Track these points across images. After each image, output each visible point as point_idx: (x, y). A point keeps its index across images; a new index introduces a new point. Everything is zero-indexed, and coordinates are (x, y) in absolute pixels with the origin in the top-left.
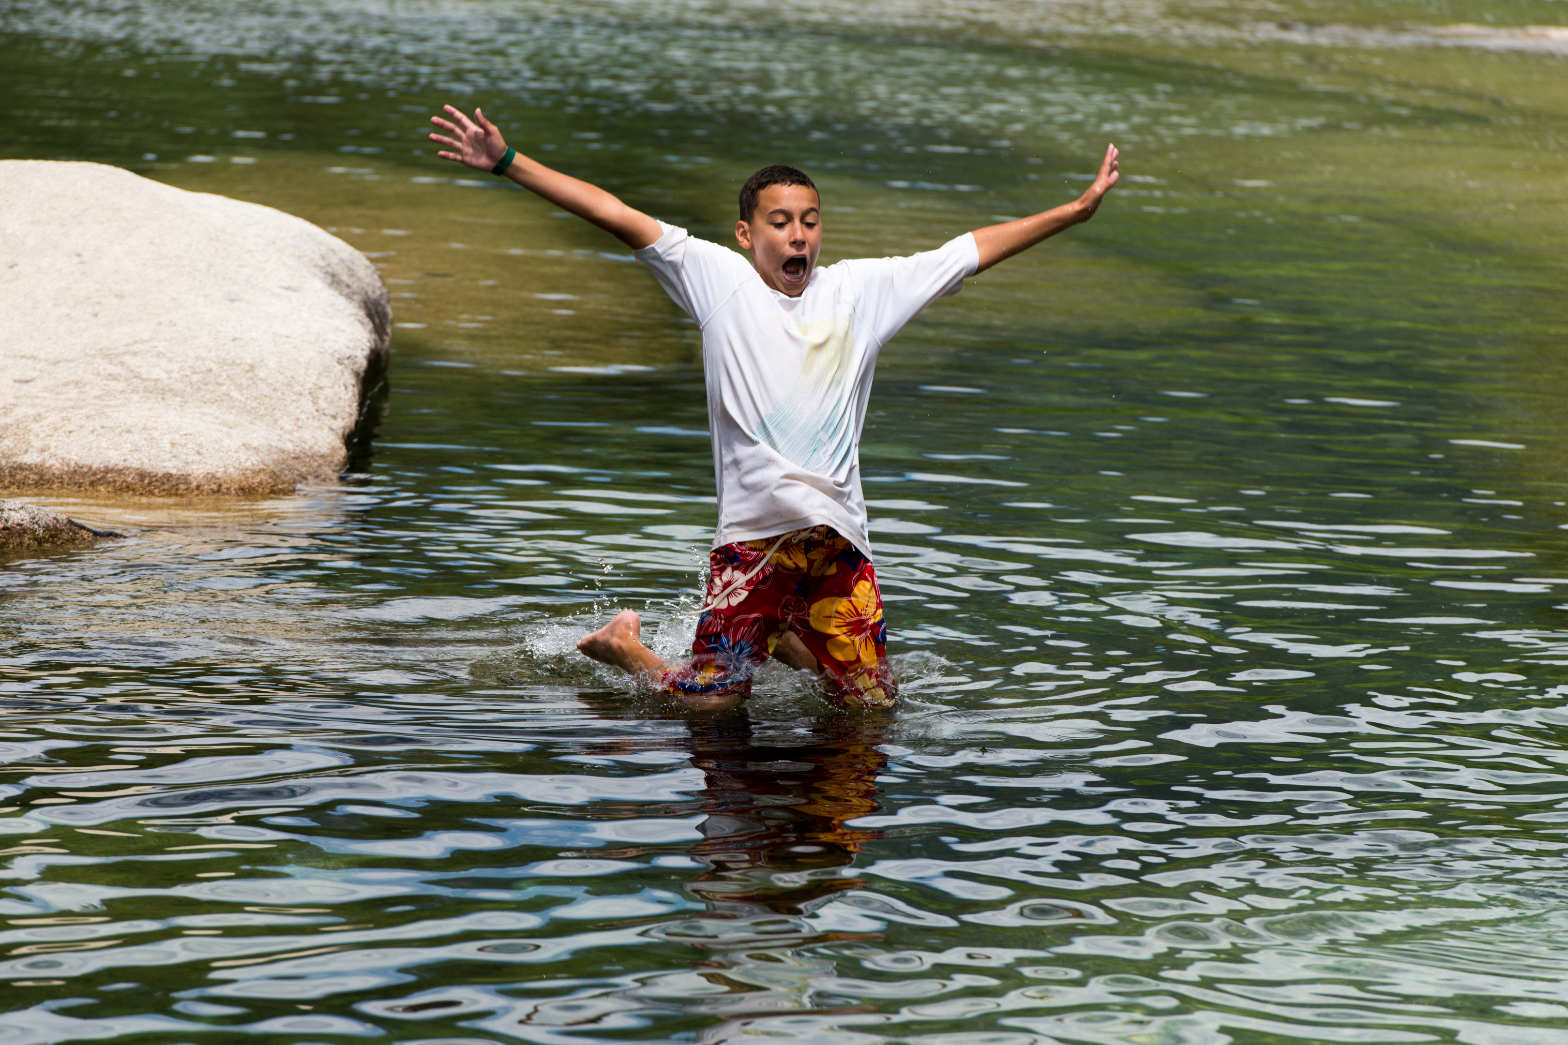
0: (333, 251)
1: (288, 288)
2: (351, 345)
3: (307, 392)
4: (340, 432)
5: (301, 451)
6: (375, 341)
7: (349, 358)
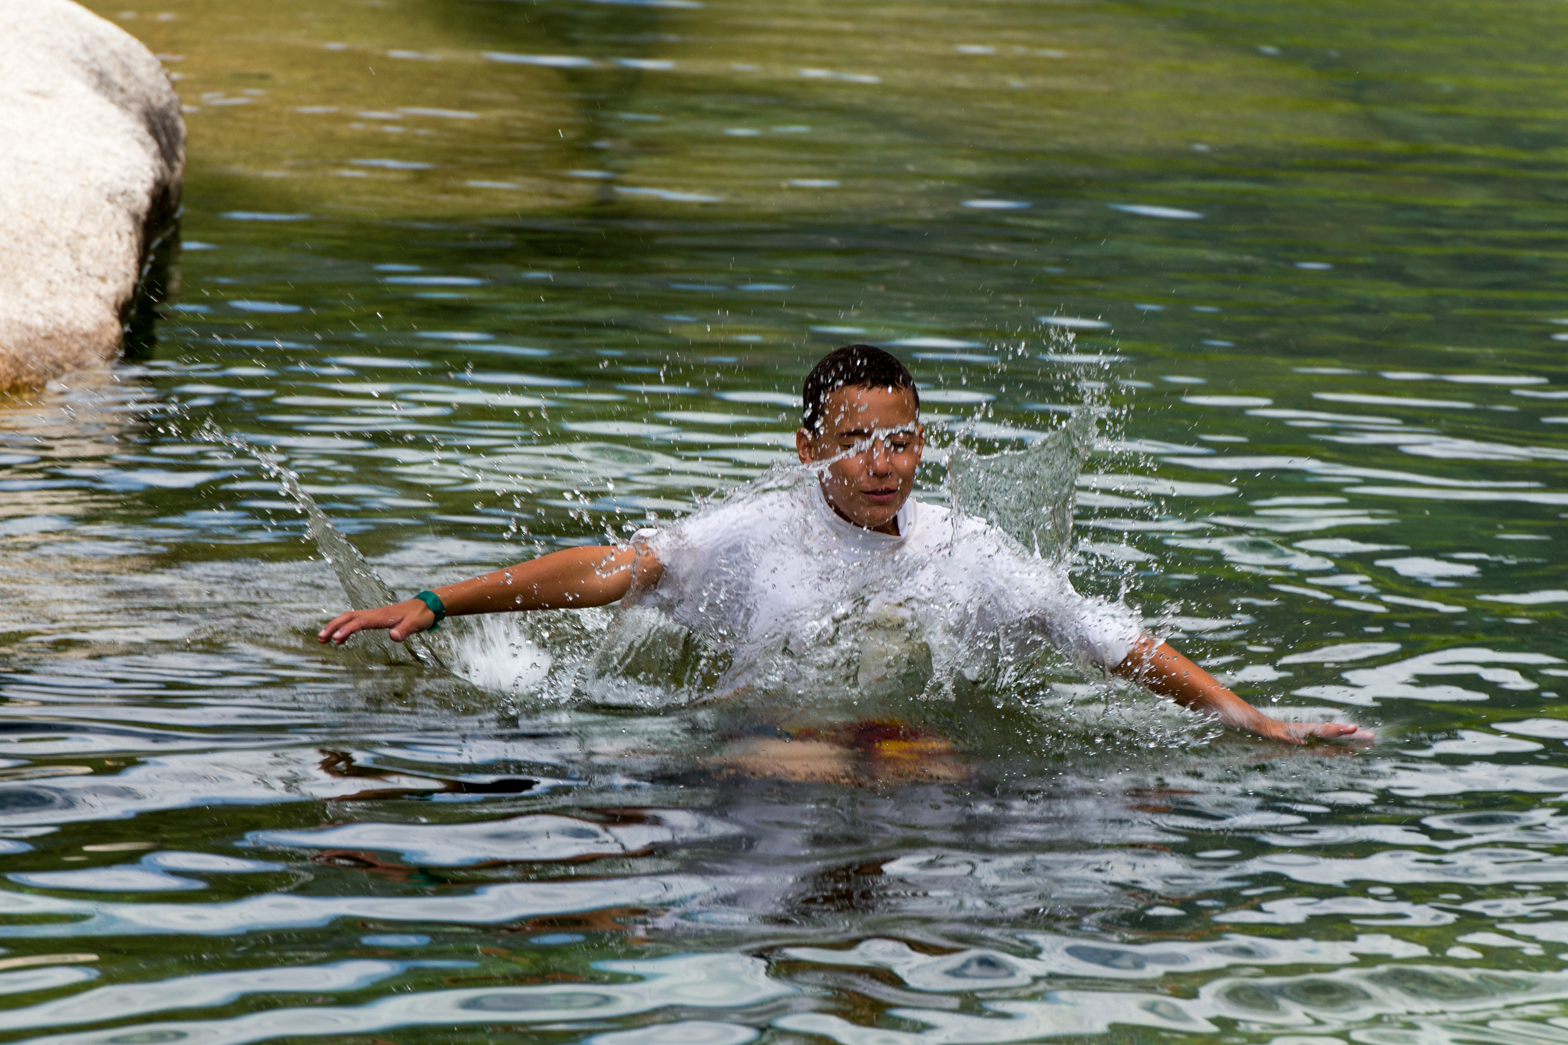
0: (101, 40)
1: (37, 93)
2: (127, 175)
3: (62, 243)
4: (111, 300)
5: (55, 328)
6: (161, 169)
7: (124, 193)
